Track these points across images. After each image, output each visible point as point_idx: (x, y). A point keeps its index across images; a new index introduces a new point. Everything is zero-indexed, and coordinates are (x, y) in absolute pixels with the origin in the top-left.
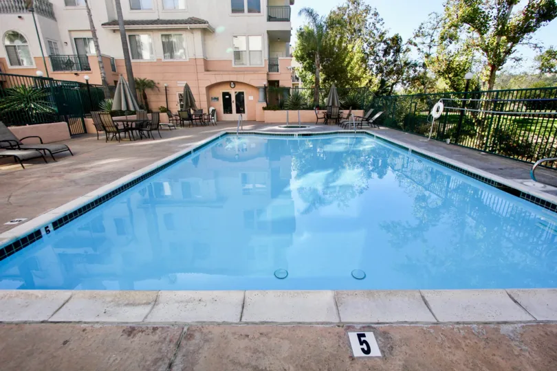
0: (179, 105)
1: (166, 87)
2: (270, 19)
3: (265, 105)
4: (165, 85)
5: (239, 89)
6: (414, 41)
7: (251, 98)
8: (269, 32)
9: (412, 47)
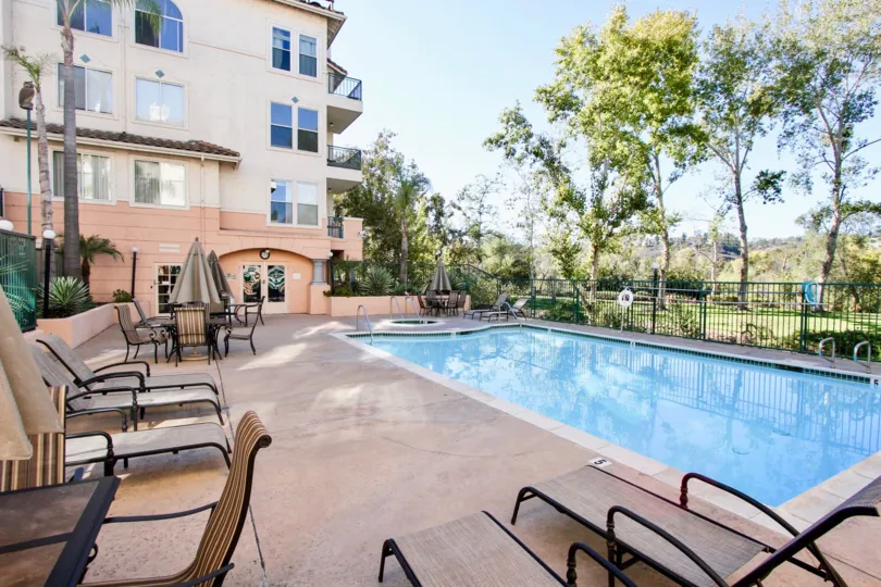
0: (156, 288)
1: (135, 254)
2: (331, 163)
3: (328, 288)
4: (135, 249)
5: (276, 261)
6: (457, 203)
7: (297, 276)
8: (329, 180)
9: (455, 211)
